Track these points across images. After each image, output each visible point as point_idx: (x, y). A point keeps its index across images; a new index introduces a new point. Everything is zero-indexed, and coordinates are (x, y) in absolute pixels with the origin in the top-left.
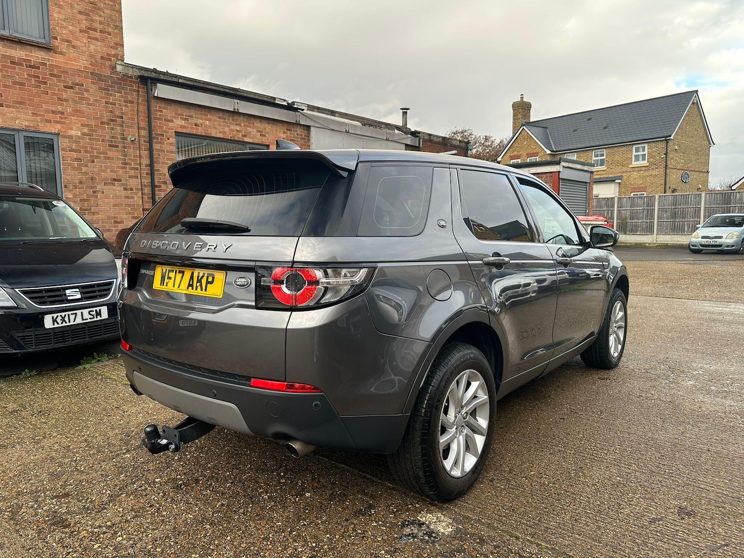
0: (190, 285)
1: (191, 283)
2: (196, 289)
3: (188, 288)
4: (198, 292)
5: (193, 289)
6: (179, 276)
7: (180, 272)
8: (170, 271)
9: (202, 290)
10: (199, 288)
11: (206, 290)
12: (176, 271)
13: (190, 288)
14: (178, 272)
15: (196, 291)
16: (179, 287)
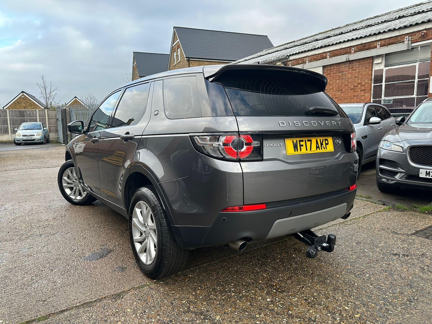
0: (317, 147)
1: (318, 146)
2: (322, 149)
3: (317, 149)
4: (323, 151)
5: (320, 149)
6: (308, 143)
7: (308, 141)
8: (300, 141)
9: (324, 149)
10: (323, 148)
11: (326, 149)
12: (305, 140)
13: (318, 149)
14: (307, 141)
15: (322, 150)
16: (311, 150)
